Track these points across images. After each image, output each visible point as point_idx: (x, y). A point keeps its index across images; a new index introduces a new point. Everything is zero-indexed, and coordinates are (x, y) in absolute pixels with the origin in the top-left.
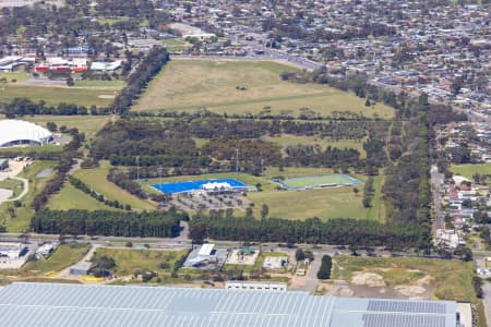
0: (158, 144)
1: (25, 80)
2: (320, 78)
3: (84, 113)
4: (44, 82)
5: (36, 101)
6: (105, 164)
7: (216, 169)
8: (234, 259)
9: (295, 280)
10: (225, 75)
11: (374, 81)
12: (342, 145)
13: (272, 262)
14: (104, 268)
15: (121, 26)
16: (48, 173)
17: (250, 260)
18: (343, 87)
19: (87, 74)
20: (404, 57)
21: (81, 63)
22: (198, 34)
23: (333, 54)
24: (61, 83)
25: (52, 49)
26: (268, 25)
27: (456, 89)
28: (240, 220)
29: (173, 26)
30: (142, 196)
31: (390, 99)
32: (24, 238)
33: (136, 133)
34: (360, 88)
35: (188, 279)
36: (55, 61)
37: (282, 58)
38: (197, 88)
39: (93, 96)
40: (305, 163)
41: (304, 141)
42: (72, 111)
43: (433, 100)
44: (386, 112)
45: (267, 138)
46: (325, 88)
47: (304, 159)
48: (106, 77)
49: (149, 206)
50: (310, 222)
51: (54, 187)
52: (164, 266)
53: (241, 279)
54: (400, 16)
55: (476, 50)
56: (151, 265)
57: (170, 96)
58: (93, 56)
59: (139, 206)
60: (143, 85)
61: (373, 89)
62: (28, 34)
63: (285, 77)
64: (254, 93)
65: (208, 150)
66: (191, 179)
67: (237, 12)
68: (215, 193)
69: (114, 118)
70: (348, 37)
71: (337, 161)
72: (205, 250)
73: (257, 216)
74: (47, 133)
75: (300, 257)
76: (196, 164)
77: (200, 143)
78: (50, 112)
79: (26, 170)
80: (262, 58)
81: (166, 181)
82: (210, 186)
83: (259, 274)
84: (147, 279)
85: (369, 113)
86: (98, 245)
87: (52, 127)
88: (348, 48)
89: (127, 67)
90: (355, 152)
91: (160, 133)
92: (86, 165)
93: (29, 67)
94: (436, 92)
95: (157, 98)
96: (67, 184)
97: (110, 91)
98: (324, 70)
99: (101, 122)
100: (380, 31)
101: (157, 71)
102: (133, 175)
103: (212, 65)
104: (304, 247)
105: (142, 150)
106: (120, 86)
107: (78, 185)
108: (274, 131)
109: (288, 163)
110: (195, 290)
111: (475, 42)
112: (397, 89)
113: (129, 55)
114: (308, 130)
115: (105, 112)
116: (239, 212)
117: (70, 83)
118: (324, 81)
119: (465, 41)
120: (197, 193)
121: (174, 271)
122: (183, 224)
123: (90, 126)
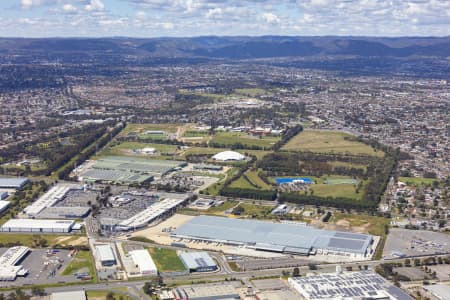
0: (284, 163)
1: (245, 136)
2: (360, 140)
3: (261, 149)
4: (252, 137)
5: (243, 144)
6: (260, 170)
7: (301, 174)
8: (292, 211)
9: (313, 221)
10: (321, 137)
11: (381, 142)
12: (357, 167)
13: (307, 214)
14: (239, 212)
15: (290, 116)
16: (236, 173)
17: (298, 212)
18: (367, 144)
19: (269, 134)
20: (396, 132)
21: (267, 130)
22: (318, 120)
23: (367, 130)
24: (257, 138)
25: (260, 124)
26: (347, 117)
27: (413, 146)
28: (302, 196)
29: (310, 117)
30: (268, 183)
31: (384, 149)
32: (214, 198)
33: (277, 158)
34: (375, 144)
35: (271, 218)
36: (259, 129)
37: (347, 131)
38: (310, 141)
39: (268, 143)
40: (340, 173)
41: (344, 164)
42: (257, 148)
43: (402, 150)
44: (381, 154)
45: (329, 163)
46: (360, 144)
47: (340, 172)
48: (275, 136)
49: (269, 187)
50: (328, 198)
51: (236, 178)
52: (263, 212)
53: (291, 219)
54: (403, 116)
55: (427, 131)
56: (257, 211)
57: (297, 144)
58: (273, 128)
59: (265, 187)
60: (288, 139)
61: (379, 145)
62: (254, 118)
63: (346, 139)
64: (332, 144)
65: (303, 166)
66: (291, 178)
67: (337, 112)
68: (297, 184)
69: (272, 152)
70: (377, 123)
71: (353, 173)
72: (282, 206)
73: (309, 194)
74: (243, 157)
75: (319, 212)
76: (295, 171)
77: (301, 163)
78: (249, 149)
79: (229, 171)
80: (340, 131)
81: (280, 178)
82: (296, 181)
83: (299, 218)
84: (254, 217)
85: (373, 154)
86: (241, 202)
87: (246, 155)
88: (376, 128)
89: (284, 132)
90: (362, 170)
91: (286, 159)
92: (253, 170)
93: (248, 131)
94: (404, 147)
95: (293, 145)
96: (242, 177)
97: (273, 141)
98: (362, 136)
99: (266, 153)
100: (391, 121)
101: (296, 134)
102: (268, 175)
103: (318, 133)
104: (322, 208)
105: (276, 165)
106: (280, 139)
107: (245, 177)
108: (332, 160)
109: (333, 173)
110: (271, 222)
111: (429, 128)
112: (389, 145)
113: (288, 128)
114: (346, 160)
115: (269, 150)
116: (302, 192)
117: (261, 137)
118: (360, 141)
119: (424, 127)
120: (290, 183)
121: (266, 214)
122: (278, 195)
123: (260, 155)
